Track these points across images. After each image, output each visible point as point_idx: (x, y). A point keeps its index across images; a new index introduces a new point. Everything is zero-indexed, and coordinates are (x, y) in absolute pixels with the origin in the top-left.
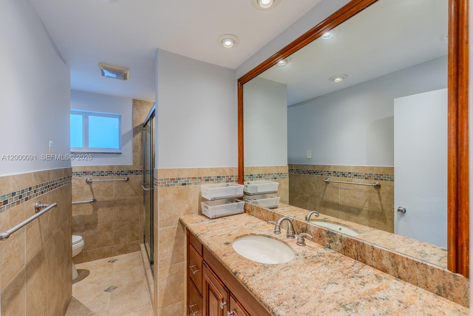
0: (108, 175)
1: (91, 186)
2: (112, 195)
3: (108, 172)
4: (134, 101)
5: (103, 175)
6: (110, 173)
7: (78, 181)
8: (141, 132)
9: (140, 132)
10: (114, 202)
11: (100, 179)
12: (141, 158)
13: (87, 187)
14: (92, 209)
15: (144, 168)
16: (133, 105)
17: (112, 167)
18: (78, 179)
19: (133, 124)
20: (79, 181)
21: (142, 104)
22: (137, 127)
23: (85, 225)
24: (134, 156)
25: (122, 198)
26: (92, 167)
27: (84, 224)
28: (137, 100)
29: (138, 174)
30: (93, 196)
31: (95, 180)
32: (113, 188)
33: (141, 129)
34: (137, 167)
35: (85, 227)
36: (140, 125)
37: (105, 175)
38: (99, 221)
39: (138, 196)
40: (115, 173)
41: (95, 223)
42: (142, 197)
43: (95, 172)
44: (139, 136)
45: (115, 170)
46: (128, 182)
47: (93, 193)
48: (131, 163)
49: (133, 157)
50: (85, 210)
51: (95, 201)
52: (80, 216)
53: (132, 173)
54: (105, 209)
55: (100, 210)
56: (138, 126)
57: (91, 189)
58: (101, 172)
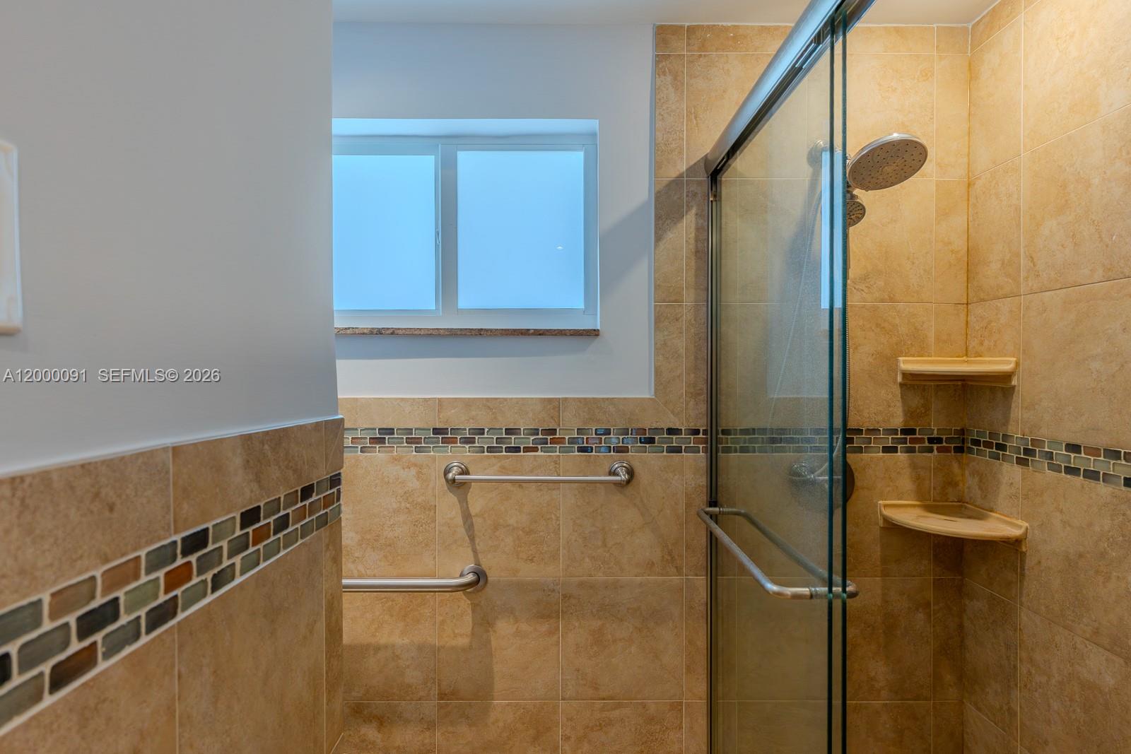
0: (535, 449)
1: (463, 501)
2: (554, 557)
3: (535, 432)
4: (664, 35)
5: (517, 449)
6: (547, 438)
7: (413, 471)
8: (694, 211)
9: (689, 208)
10: (565, 596)
11: (503, 470)
12: (696, 358)
13: (448, 505)
14: (468, 619)
15: (713, 412)
16: (659, 59)
17: (555, 405)
18: (415, 465)
19: (657, 166)
20: (419, 475)
21: (703, 47)
22: (677, 183)
23: (442, 696)
24: (662, 349)
25: (600, 577)
26: (468, 403)
27: (435, 691)
28: (676, 30)
29: (678, 450)
30: (475, 552)
31: (485, 471)
32: (558, 519)
33: (695, 195)
34: (673, 412)
35: (441, 707)
36: (691, 170)
37: (527, 449)
38: (499, 685)
39: (679, 570)
40: (572, 441)
41: (483, 693)
42: (701, 581)
43: (481, 431)
44: (685, 231)
45: (569, 424)
46: (629, 490)
47: (472, 539)
48: (642, 389)
49: (658, 351)
50: (443, 622)
51: (480, 577)
52: (421, 648)
53: (651, 441)
54: (524, 627)
55: (504, 627)
56: (681, 176)
57: (467, 516)
58: (509, 431)
